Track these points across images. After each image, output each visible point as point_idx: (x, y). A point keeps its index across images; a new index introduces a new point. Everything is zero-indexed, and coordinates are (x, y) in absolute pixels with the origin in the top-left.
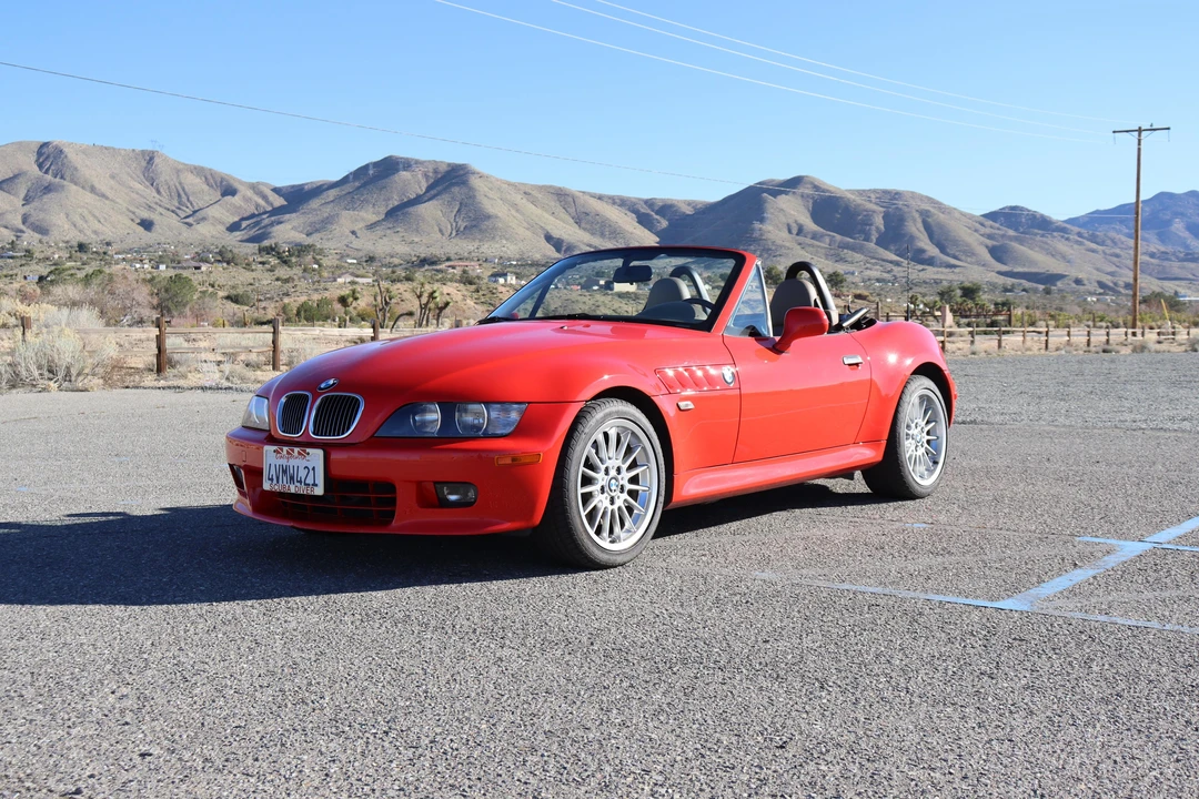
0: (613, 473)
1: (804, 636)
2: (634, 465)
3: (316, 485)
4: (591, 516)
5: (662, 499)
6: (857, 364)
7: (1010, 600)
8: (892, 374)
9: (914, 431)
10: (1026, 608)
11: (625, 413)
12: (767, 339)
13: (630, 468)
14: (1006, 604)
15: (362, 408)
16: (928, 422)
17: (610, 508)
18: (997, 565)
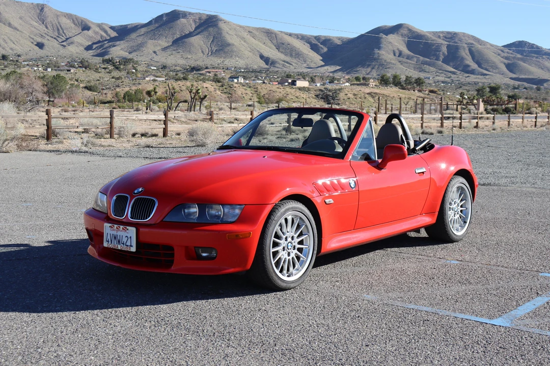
0: (289, 239)
1: (388, 342)
2: (301, 235)
3: (131, 246)
4: (277, 264)
5: (315, 252)
6: (423, 173)
7: (500, 318)
8: (442, 174)
9: (454, 206)
10: (508, 325)
11: (297, 208)
12: (375, 161)
13: (299, 236)
14: (497, 322)
15: (156, 205)
16: (461, 201)
17: (288, 258)
18: (495, 293)
